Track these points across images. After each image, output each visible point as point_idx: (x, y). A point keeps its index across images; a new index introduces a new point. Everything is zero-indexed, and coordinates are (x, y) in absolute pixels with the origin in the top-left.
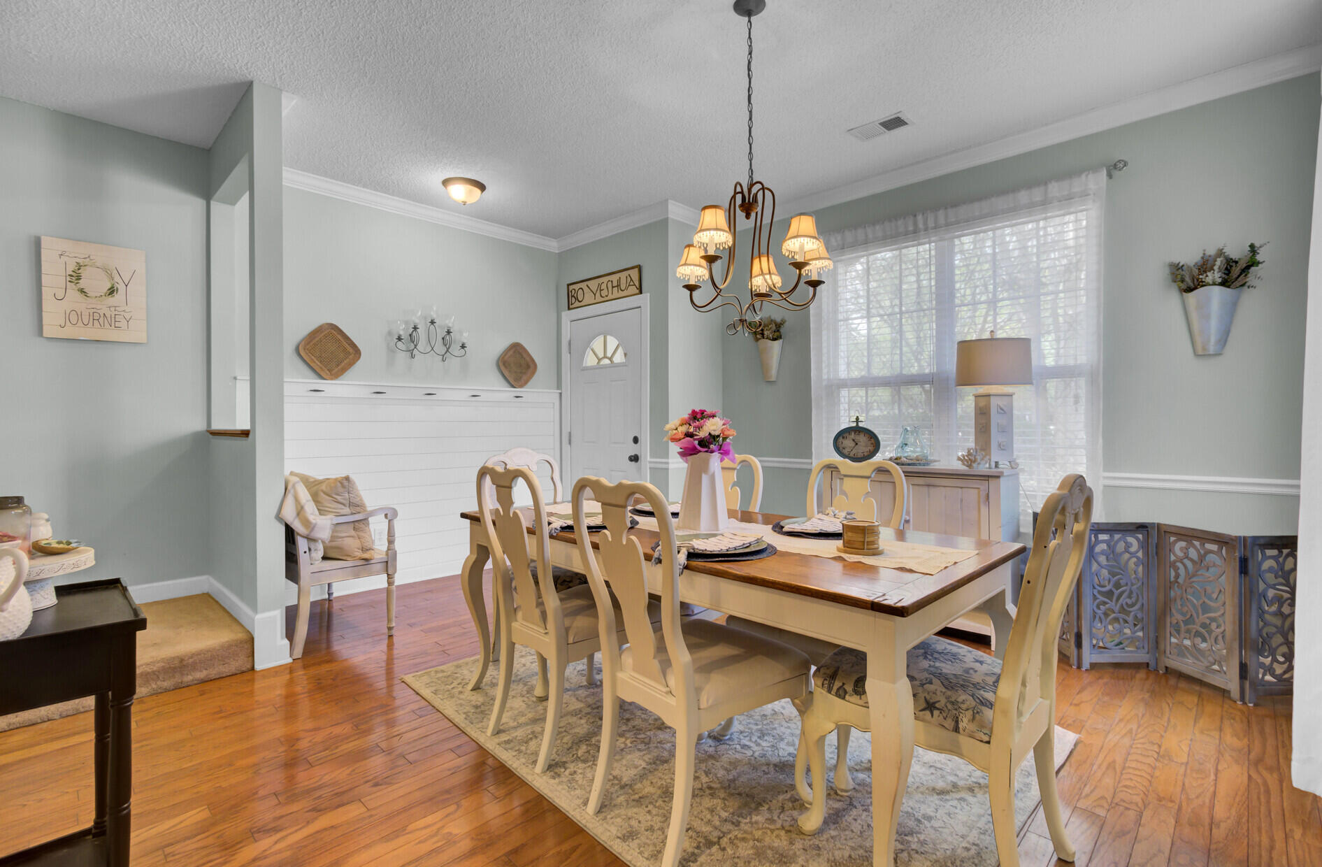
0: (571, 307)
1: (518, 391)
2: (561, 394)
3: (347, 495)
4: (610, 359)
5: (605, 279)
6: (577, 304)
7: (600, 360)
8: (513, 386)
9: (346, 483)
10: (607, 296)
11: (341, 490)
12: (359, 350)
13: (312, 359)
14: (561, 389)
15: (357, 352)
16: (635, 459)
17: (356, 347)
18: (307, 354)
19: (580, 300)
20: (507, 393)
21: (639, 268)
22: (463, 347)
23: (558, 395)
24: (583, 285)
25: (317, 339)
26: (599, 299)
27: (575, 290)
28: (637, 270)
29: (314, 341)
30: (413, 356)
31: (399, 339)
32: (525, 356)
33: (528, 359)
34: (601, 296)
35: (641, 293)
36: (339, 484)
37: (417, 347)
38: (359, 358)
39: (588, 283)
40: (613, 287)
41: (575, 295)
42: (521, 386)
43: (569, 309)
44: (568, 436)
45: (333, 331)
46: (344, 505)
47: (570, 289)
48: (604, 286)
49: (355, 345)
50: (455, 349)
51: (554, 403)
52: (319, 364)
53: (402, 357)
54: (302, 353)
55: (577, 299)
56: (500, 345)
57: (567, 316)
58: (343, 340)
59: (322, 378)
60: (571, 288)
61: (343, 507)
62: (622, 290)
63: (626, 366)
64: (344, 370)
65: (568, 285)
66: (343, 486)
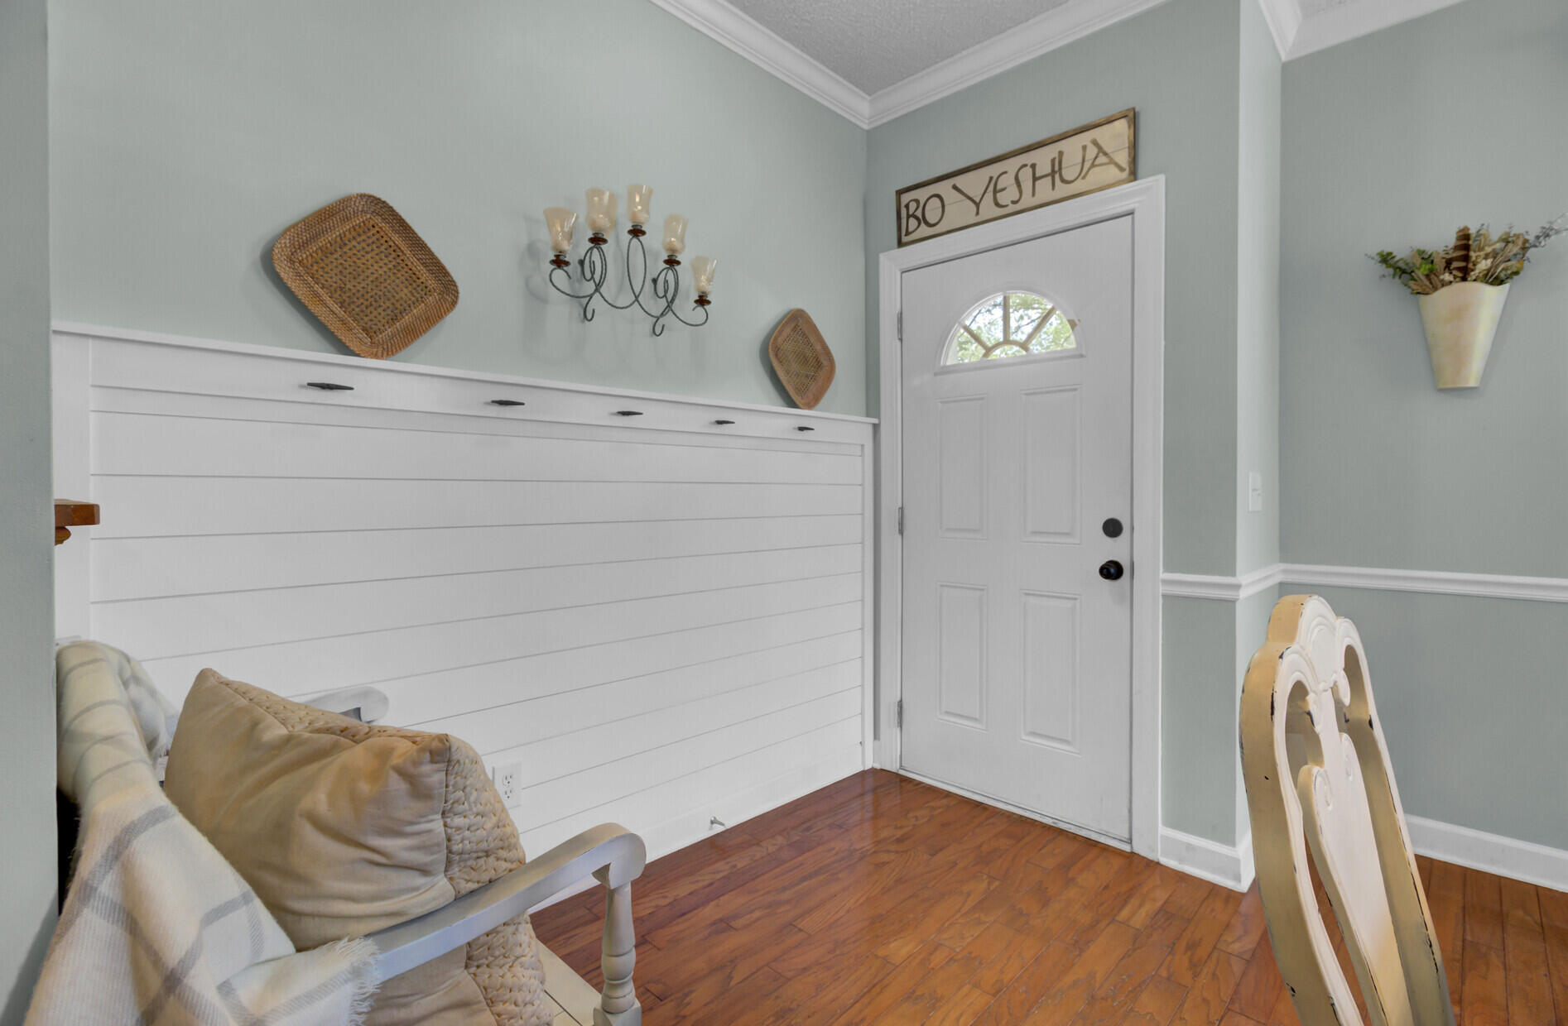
0: (905, 239)
1: (803, 415)
2: (876, 427)
3: (437, 825)
4: (1024, 346)
5: (1012, 165)
6: (924, 230)
7: (989, 350)
8: (792, 404)
9: (433, 776)
10: (1014, 202)
11: (405, 807)
12: (453, 283)
13: (316, 295)
14: (878, 416)
15: (448, 290)
16: (1111, 571)
17: (447, 274)
18: (298, 275)
19: (932, 221)
20: (781, 420)
21: (1133, 117)
22: (702, 301)
23: (870, 429)
24: (943, 188)
25: (332, 236)
26: (988, 208)
27: (917, 201)
28: (1121, 126)
29: (321, 242)
30: (586, 316)
31: (559, 262)
32: (812, 340)
33: (818, 347)
34: (997, 204)
35: (1134, 175)
36: (397, 785)
37: (602, 290)
38: (454, 303)
39: (958, 181)
40: (1035, 179)
41: (919, 213)
42: (810, 406)
43: (900, 244)
44: (897, 515)
45: (378, 220)
46: (424, 871)
47: (904, 203)
48: (1007, 181)
49: (444, 268)
50: (686, 306)
51: (863, 446)
52: (336, 308)
53: (561, 311)
54: (286, 275)
55: (923, 220)
56: (767, 312)
57: (892, 262)
58: (408, 252)
59: (345, 350)
60: (906, 198)
61: (420, 880)
62: (1063, 181)
63: (1081, 356)
64: (411, 334)
65: (900, 193)
66: (419, 790)
